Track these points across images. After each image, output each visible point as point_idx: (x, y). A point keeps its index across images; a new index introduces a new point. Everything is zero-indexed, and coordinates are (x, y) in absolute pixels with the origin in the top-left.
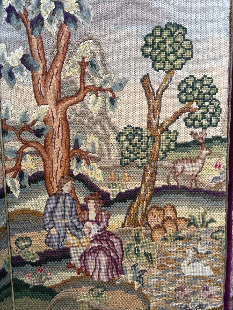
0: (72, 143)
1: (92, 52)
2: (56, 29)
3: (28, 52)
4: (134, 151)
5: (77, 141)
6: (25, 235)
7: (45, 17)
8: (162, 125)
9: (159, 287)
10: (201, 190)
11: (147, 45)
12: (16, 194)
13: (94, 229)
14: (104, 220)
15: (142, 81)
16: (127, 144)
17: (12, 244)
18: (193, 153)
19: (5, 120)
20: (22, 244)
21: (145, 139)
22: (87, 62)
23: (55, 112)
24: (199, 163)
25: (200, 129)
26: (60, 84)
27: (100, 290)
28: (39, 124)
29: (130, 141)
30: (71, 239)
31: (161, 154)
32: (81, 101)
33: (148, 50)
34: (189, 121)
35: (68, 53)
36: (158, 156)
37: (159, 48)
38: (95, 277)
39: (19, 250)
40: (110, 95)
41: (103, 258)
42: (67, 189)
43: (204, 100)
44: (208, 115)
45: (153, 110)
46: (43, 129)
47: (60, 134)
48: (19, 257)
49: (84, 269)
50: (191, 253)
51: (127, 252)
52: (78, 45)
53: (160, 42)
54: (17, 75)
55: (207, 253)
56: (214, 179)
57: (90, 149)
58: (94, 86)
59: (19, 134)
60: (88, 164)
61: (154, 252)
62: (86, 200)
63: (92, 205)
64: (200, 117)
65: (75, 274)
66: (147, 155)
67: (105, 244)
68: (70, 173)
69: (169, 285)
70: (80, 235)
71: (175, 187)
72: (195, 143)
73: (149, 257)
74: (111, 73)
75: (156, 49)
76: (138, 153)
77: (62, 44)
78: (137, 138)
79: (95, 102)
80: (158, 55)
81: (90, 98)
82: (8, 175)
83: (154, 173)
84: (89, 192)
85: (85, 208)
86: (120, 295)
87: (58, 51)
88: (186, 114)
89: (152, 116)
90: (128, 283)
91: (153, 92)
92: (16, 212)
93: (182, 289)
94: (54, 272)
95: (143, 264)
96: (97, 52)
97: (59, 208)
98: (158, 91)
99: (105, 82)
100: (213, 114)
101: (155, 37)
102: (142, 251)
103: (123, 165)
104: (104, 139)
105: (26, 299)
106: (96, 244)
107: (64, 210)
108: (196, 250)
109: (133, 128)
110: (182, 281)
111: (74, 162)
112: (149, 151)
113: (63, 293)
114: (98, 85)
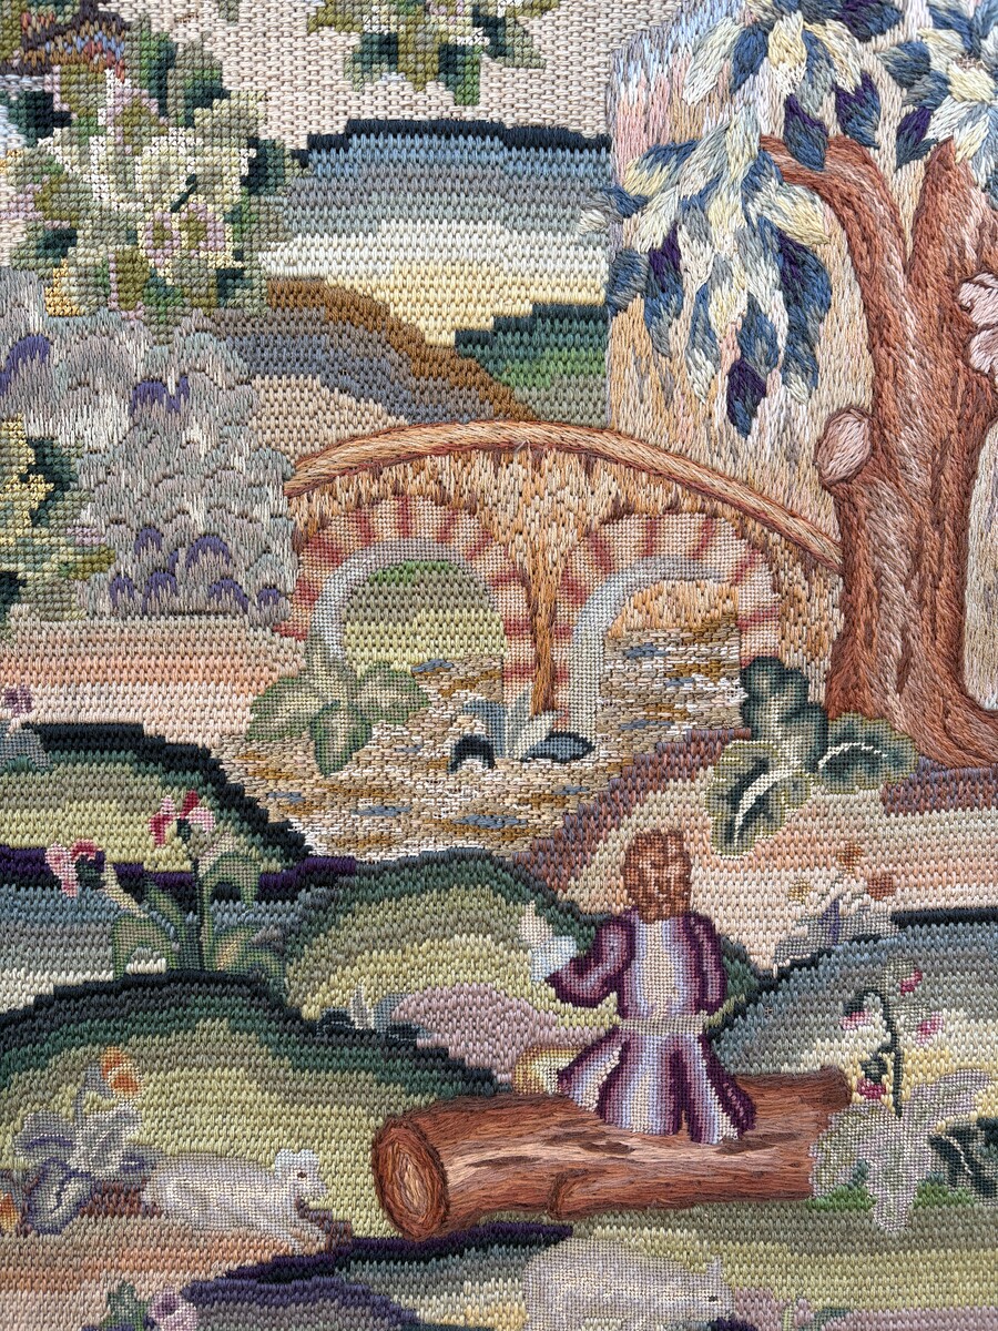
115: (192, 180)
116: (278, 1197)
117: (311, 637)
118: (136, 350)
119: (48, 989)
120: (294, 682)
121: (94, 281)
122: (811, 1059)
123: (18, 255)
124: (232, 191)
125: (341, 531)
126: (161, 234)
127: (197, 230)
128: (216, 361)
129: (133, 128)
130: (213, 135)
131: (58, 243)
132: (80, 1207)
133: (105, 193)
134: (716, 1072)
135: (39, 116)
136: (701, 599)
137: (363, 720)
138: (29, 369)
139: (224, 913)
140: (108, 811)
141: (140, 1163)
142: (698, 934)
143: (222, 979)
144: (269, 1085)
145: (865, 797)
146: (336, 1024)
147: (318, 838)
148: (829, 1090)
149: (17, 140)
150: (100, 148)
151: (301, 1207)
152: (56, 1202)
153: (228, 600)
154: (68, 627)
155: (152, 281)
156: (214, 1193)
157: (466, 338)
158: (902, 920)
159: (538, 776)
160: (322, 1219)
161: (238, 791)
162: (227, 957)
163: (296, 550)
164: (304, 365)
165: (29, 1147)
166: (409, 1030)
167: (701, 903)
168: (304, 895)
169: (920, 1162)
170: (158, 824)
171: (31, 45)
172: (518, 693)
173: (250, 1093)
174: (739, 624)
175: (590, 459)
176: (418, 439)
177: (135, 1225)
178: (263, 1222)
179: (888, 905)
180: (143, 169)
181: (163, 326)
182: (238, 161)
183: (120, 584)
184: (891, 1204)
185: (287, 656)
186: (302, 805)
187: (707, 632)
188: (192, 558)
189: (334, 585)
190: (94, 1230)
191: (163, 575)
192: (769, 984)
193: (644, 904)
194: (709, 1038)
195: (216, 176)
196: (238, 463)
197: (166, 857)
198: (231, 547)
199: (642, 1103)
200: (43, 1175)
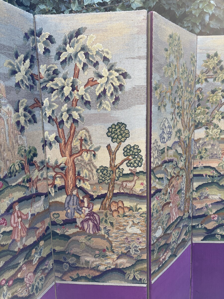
0: (77, 173)
1: (85, 135)
2: (70, 125)
3: (58, 135)
4: (104, 177)
5: (79, 172)
6: (57, 212)
7: (65, 121)
8: (116, 165)
9: (117, 237)
11: (109, 132)
12: (53, 195)
13: (87, 211)
14: (91, 207)
15: (107, 147)
16: (101, 174)
17: (51, 216)
18: (131, 178)
19: (48, 163)
20: (55, 216)
21: (109, 172)
22: (83, 139)
23: (70, 160)
24: (133, 183)
25: (134, 168)
26: (71, 148)
27: (90, 237)
28: (63, 165)
29: (102, 172)
30: (76, 214)
31: (116, 178)
32: (81, 155)
33: (109, 134)
34: (129, 164)
35: (75, 135)
36: (115, 179)
37: (114, 133)
38: (88, 231)
39: (54, 218)
40: (93, 153)
41: (91, 223)
42: (75, 193)
43: (135, 155)
44: (137, 162)
45: (112, 159)
46: (64, 167)
47: (72, 169)
48: (54, 221)
49: (83, 228)
50: (131, 223)
51: (102, 221)
52: (79, 132)
53: (115, 130)
54: (53, 145)
55: (138, 223)
56: (141, 190)
58: (86, 149)
59: (54, 169)
60: (84, 182)
61: (114, 222)
62: (83, 198)
63: (86, 200)
64: (133, 162)
65: (78, 230)
66: (110, 179)
67: (92, 217)
68: (76, 186)
69: (121, 236)
70: (81, 213)
72: (131, 174)
73: (112, 224)
74: (94, 143)
75: (113, 133)
76: (106, 178)
77: (72, 132)
78: (105, 171)
79: (87, 156)
80: (114, 136)
81: (84, 154)
82: (49, 186)
83: (113, 187)
84: (84, 195)
85: (83, 201)
86: (99, 240)
87: (70, 134)
88: (127, 161)
89: (112, 162)
90: (102, 235)
91: (112, 151)
92: (53, 202)
93: (127, 239)
94: (70, 228)
95: (109, 227)
96: (87, 135)
97: (71, 201)
98: (114, 151)
99: (91, 148)
100: (139, 161)
101: (112, 128)
102: (108, 221)
103: (100, 183)
104: (91, 171)
105: (57, 240)
106: (88, 217)
107: (74, 202)
108: (133, 221)
109: (103, 167)
110: (127, 235)
111: (78, 181)
112: (111, 177)
113: (74, 238)
114: (88, 149)
115: (216, 132)
116: (218, 197)
117: (222, 160)
118: (212, 143)
119: (203, 183)
120: (221, 163)
121: (210, 138)
123: (205, 137)
124: (219, 133)
126: (214, 135)
127: (217, 135)
128: (217, 143)
129: (213, 129)
130: (218, 129)
131: (207, 136)
132: (204, 198)
133: (211, 133)
135: (207, 128)
138: (205, 144)
139: (215, 178)
140: (208, 172)
141: (208, 195)
143: (215, 182)
144: (218, 190)
146: (222, 185)
147: (222, 173)
149: (205, 130)
150: (210, 130)
151: (219, 198)
152: (202, 198)
153: (217, 158)
154: (206, 159)
155: (213, 138)
156: (213, 197)
160: (221, 199)
161: (217, 170)
162: (215, 181)
163: (222, 154)
164: (223, 143)
165: (200, 194)
168: (221, 177)
170: (211, 172)
171: (207, 124)
173: (216, 190)
177: (207, 199)
178: (217, 199)
180: (213, 132)
181: (214, 141)
182: (220, 131)
183: (210, 157)
185: (220, 161)
186: (221, 171)
188: (215, 155)
190: (204, 200)
191: (213, 156)
195: (218, 132)
196: (218, 149)
197: (212, 174)
198: (217, 154)
200: (201, 196)
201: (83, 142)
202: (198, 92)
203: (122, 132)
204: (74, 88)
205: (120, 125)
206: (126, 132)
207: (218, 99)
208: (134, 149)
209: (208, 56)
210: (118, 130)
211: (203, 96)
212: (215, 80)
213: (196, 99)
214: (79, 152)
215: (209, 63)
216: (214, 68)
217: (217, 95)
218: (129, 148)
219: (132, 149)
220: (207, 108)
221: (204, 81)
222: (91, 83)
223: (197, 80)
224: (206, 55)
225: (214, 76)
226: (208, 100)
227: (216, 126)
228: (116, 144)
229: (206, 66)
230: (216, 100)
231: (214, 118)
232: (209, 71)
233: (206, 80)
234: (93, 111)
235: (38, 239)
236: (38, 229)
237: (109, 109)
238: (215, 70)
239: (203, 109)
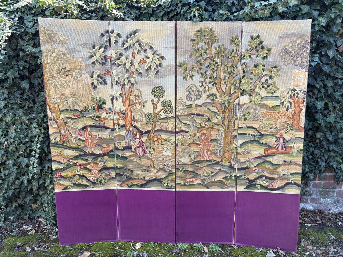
0: (133, 117)
1: (138, 93)
2: (129, 87)
3: (121, 93)
6: (119, 141)
7: (126, 84)
10: (168, 131)
12: (117, 130)
13: (138, 141)
14: (141, 138)
15: (151, 101)
17: (116, 144)
19: (115, 110)
20: (118, 144)
22: (137, 95)
23: (128, 108)
24: (167, 124)
26: (129, 101)
27: (140, 158)
28: (124, 112)
29: (148, 117)
30: (132, 143)
32: (135, 106)
33: (153, 93)
34: (165, 112)
35: (132, 93)
38: (139, 154)
39: (118, 146)
40: (143, 104)
41: (141, 149)
42: (131, 129)
46: (125, 113)
47: (129, 114)
48: (118, 148)
49: (136, 152)
52: (134, 91)
54: (118, 99)
56: (172, 128)
57: (137, 119)
58: (138, 102)
59: (118, 114)
60: (137, 123)
62: (136, 132)
63: (138, 134)
64: (167, 111)
66: (153, 121)
67: (141, 145)
68: (132, 125)
70: (134, 142)
71: (161, 130)
74: (143, 98)
75: (155, 92)
79: (139, 106)
81: (137, 105)
82: (115, 125)
83: (155, 126)
85: (136, 135)
86: (145, 160)
87: (129, 92)
88: (164, 110)
90: (148, 157)
91: (155, 104)
92: (117, 135)
95: (152, 151)
97: (129, 134)
99: (142, 101)
101: (155, 89)
102: (152, 148)
103: (147, 123)
104: (141, 116)
105: (119, 160)
106: (139, 145)
110: (163, 157)
111: (133, 122)
113: (130, 159)
114: (140, 102)
115: (258, 99)
117: (263, 122)
118: (254, 107)
119: (246, 141)
120: (261, 124)
121: (252, 104)
122: (290, 146)
123: (248, 102)
124: (260, 99)
125: (265, 116)
126: (256, 101)
127: (258, 101)
128: (258, 108)
129: (255, 96)
130: (259, 97)
131: (251, 102)
132: (247, 153)
133: (253, 99)
134: (284, 146)
135: (250, 96)
136: (285, 120)
137: (265, 126)
138: (249, 108)
139: (256, 137)
140: (250, 131)
141: (250, 151)
142: (284, 139)
143: (256, 140)
145: (294, 131)
146: (262, 143)
147: (262, 133)
148: (291, 147)
150: (253, 97)
151: (260, 153)
152: (245, 153)
153: (258, 120)
154: (249, 121)
155: (256, 104)
156: (255, 153)
157: (272, 107)
158: (295, 138)
159: (275, 130)
161: (258, 130)
163: (262, 117)
164: (263, 108)
166: (267, 144)
167: (284, 137)
168: (261, 136)
169: (296, 152)
170: (253, 132)
171: (250, 92)
172: (274, 125)
173: (257, 147)
174: (287, 122)
175: (279, 113)
176: (269, 112)
179: (295, 137)
180: (255, 98)
181: (256, 106)
183: (252, 119)
184: (294, 154)
186: (261, 131)
187: (285, 122)
188: (256, 118)
189: (264, 119)
190: (247, 155)
192: (288, 141)
193: (280, 137)
194: (284, 144)
196: (259, 113)
197: (254, 134)
198: (259, 117)
199: (280, 148)
200: (245, 151)
201: (137, 98)
202: (244, 66)
203: (161, 92)
204: (132, 64)
205: (160, 87)
206: (163, 92)
207: (260, 72)
208: (168, 102)
209: (252, 38)
210: (159, 91)
211: (247, 69)
212: (257, 56)
213: (242, 71)
214: (134, 104)
215: (252, 43)
216: (256, 47)
217: (259, 69)
218: (165, 102)
219: (167, 102)
220: (250, 79)
221: (248, 57)
222: (142, 61)
223: (242, 56)
224: (250, 37)
225: (256, 54)
226: (252, 73)
227: (258, 94)
228: (157, 99)
229: (249, 45)
230: (258, 73)
231: (256, 87)
232: (252, 50)
233: (250, 56)
234: (143, 79)
235: (103, 153)
236: (103, 147)
237: (153, 78)
238: (257, 49)
239: (247, 80)
